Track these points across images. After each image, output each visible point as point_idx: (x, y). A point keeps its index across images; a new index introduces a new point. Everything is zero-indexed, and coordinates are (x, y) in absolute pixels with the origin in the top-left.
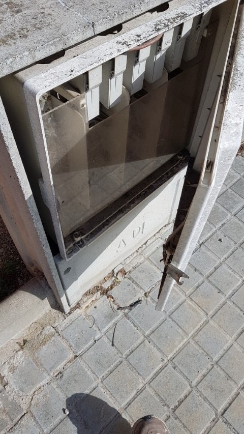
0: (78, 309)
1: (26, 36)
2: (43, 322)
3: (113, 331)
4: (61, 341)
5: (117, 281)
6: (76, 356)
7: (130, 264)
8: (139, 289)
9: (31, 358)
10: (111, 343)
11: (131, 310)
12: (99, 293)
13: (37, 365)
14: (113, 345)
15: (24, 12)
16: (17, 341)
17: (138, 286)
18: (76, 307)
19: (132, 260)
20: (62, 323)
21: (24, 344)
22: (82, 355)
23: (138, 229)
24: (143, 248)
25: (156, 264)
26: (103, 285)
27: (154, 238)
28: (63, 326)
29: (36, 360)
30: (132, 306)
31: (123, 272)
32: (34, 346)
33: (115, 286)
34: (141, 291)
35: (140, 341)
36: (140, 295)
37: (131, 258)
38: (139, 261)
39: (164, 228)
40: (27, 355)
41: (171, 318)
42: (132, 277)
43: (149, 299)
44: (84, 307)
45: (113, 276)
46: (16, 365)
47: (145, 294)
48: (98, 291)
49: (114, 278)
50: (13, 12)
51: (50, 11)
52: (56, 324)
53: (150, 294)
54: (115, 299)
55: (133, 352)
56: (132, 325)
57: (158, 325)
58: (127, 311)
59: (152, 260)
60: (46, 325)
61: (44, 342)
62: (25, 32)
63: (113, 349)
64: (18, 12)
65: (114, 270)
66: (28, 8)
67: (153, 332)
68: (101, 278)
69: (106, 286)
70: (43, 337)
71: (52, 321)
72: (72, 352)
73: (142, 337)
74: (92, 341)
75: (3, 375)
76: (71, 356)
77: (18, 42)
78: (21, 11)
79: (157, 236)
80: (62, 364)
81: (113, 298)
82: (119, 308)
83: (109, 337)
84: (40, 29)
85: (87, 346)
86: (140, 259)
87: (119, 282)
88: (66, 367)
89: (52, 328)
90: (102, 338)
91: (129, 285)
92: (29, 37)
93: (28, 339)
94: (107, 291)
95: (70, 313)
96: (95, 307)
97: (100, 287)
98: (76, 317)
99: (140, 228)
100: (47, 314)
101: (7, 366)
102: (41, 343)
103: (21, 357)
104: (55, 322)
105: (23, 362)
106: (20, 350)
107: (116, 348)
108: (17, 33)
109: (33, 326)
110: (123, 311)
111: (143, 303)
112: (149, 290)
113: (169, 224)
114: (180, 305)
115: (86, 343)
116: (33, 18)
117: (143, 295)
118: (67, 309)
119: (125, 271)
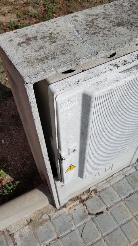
0: (64, 208)
1: (55, 58)
2: (43, 211)
3: (83, 227)
4: (51, 225)
5: (91, 196)
6: (58, 238)
7: (101, 187)
8: (103, 204)
9: (32, 232)
10: (80, 235)
11: (96, 216)
12: (79, 201)
13: (35, 237)
14: (81, 236)
15: (57, 43)
16: (27, 219)
17: (103, 202)
18: (63, 206)
19: (102, 185)
20: (54, 214)
21: (30, 222)
22: (62, 238)
23: (109, 167)
24: (110, 179)
25: (117, 190)
26: (82, 197)
27: (118, 174)
28: (54, 216)
29: (35, 234)
30: (97, 214)
31: (95, 191)
32: (36, 224)
33: (89, 199)
34: (105, 206)
35: (99, 238)
36: (103, 209)
37: (102, 183)
38: (107, 186)
39: (126, 168)
40: (31, 229)
41: (121, 229)
42: (100, 195)
43: (109, 212)
44: (68, 207)
45: (89, 192)
46: (23, 234)
47: (107, 209)
48: (78, 200)
49: (89, 194)
50: (51, 42)
51: (72, 43)
52: (50, 214)
53: (110, 209)
54: (87, 207)
55: (93, 244)
56: (95, 227)
57: (112, 231)
58: (93, 216)
59: (115, 187)
60: (45, 213)
61: (41, 224)
62: (55, 55)
63: (81, 239)
64: (54, 42)
65: (90, 189)
66: (60, 40)
67: (108, 235)
68: (81, 192)
69: (84, 197)
70: (42, 220)
71: (48, 212)
72: (56, 235)
73: (101, 236)
74: (69, 231)
75: (15, 238)
76: (55, 237)
77: (49, 62)
78: (56, 42)
79: (121, 172)
80: (49, 241)
81: (86, 206)
82: (89, 214)
83: (80, 230)
84: (64, 54)
85: (66, 233)
86: (107, 185)
87: (92, 197)
88: (51, 243)
89: (47, 216)
90: (76, 230)
91: (98, 200)
92: (57, 59)
93: (33, 220)
94: (84, 201)
95: (59, 209)
96: (75, 210)
97: (80, 198)
98: (63, 212)
99: (110, 167)
100: (46, 207)
101: (18, 233)
102: (40, 224)
103: (27, 229)
104: (50, 213)
105: (27, 233)
106: (27, 225)
107: (83, 239)
108: (50, 56)
109: (37, 212)
110: (91, 216)
111: (105, 214)
112: (110, 206)
113: (129, 166)
114: (128, 221)
115: (66, 231)
116: (62, 47)
117: (106, 209)
118: (58, 207)
119: (96, 191)
